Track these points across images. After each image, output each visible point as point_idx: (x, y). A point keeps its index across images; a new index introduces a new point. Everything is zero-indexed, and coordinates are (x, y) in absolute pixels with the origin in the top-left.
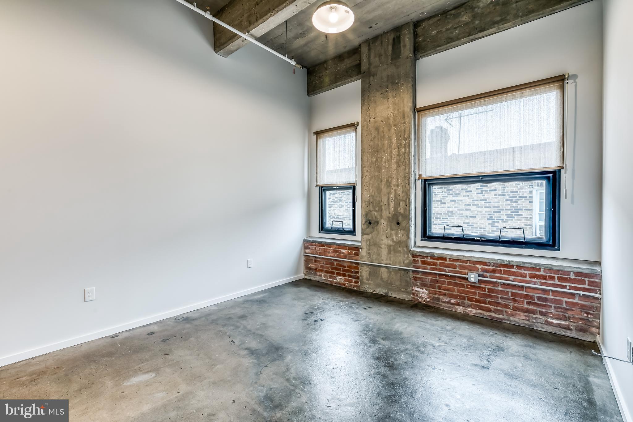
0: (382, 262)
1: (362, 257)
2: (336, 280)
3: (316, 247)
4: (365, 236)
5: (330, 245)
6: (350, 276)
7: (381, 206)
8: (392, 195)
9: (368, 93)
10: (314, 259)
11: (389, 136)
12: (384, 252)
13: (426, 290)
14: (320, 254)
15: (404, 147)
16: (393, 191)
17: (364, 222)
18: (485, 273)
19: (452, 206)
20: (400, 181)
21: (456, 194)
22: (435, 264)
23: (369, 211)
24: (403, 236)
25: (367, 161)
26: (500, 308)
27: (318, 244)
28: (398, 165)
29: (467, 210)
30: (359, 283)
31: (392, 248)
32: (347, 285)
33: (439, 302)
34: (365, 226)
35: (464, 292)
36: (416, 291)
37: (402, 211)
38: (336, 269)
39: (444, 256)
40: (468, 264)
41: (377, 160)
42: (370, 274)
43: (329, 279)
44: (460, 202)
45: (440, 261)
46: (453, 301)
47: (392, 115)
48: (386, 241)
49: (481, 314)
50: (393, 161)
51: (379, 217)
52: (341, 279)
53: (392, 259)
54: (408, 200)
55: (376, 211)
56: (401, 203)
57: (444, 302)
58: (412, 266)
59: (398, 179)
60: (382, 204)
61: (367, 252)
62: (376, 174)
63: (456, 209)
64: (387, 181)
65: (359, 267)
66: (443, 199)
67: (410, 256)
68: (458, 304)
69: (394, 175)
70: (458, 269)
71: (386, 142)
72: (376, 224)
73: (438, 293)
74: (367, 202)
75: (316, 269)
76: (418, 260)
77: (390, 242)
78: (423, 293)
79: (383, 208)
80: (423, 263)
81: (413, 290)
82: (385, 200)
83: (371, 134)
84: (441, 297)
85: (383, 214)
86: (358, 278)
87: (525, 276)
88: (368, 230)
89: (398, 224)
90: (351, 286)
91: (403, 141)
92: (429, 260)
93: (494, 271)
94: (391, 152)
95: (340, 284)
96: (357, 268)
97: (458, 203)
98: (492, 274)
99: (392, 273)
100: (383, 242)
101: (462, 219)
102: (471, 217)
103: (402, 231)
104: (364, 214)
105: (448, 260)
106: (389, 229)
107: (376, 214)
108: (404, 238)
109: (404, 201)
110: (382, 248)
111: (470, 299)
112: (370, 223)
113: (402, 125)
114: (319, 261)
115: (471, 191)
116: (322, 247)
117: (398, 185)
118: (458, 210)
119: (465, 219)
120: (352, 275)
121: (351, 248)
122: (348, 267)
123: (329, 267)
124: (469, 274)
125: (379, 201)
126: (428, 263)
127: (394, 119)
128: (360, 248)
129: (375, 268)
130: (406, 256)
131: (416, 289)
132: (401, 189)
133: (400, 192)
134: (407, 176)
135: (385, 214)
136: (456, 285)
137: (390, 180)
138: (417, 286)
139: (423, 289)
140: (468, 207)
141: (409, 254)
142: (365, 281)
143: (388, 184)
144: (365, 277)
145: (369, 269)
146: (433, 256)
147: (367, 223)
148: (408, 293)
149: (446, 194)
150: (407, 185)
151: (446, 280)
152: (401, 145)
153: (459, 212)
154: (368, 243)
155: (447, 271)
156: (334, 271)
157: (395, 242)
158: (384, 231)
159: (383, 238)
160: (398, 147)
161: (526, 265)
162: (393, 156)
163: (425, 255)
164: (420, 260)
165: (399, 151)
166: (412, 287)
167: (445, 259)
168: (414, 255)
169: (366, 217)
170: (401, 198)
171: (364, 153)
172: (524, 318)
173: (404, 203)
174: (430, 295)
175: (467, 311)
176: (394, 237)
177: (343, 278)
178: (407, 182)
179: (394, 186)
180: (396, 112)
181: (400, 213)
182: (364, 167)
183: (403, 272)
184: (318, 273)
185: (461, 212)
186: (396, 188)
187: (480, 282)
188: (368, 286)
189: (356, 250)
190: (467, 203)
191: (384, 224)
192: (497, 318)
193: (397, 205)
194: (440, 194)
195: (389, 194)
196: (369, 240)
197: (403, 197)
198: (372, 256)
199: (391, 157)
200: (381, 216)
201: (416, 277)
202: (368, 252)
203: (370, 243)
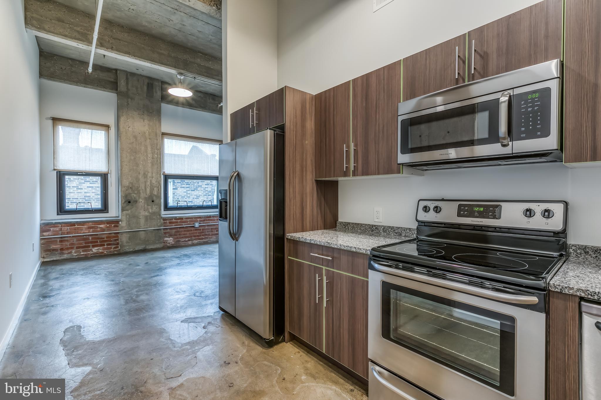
0: (141, 228)
1: (122, 227)
2: (93, 251)
3: (61, 228)
4: (124, 212)
5: (83, 223)
6: (107, 245)
7: (140, 190)
8: (149, 183)
9: (127, 109)
10: (58, 240)
11: (145, 144)
12: (142, 221)
13: (172, 238)
14: (68, 233)
15: (157, 154)
16: (149, 180)
17: (123, 202)
18: (201, 222)
19: (89, 191)
20: (154, 175)
21: (93, 181)
22: (177, 222)
23: (129, 193)
24: (156, 209)
25: (126, 158)
26: (207, 237)
27: (66, 225)
28: (153, 164)
30: (119, 247)
31: (148, 217)
32: (105, 252)
33: (179, 242)
34: (125, 205)
35: (192, 234)
36: (166, 240)
37: (155, 193)
38: (91, 242)
39: (182, 217)
40: (194, 219)
41: (135, 158)
42: (130, 238)
43: (82, 253)
45: (180, 220)
46: (187, 240)
47: (148, 132)
48: (143, 213)
49: (199, 241)
50: (149, 162)
51: (137, 198)
52: (98, 249)
53: (149, 225)
54: (160, 187)
55: (135, 194)
56: (155, 189)
57: (182, 242)
58: (163, 226)
59: (152, 173)
60: (140, 188)
61: (126, 223)
62: (135, 168)
64: (144, 174)
65: (119, 235)
66: (80, 185)
67: (162, 220)
68: (189, 240)
69: (150, 170)
70: (189, 223)
71: (143, 148)
72: (135, 202)
73: (179, 238)
74: (126, 187)
75: (62, 249)
76: (167, 222)
77: (147, 214)
78: (170, 240)
79: (141, 191)
80: (170, 223)
81: (164, 240)
82: (142, 186)
83: (130, 139)
84: (180, 239)
85: (141, 196)
86: (118, 244)
87: (215, 220)
88: (127, 207)
89: (153, 201)
90: (110, 252)
91: (156, 150)
92: (174, 220)
93: (204, 220)
94: (147, 156)
95: (97, 253)
96: (118, 237)
98: (204, 222)
99: (149, 233)
100: (141, 214)
103: (156, 206)
104: (123, 195)
105: (184, 219)
106: (146, 206)
107: (135, 195)
108: (157, 210)
109: (157, 187)
110: (140, 218)
111: (195, 236)
112: (129, 202)
113: (155, 140)
114: (67, 240)
116: (70, 226)
117: (152, 177)
120: (111, 243)
121: (109, 222)
122: (107, 238)
123: (83, 242)
124: (195, 223)
125: (138, 187)
126: (173, 223)
127: (149, 135)
128: (120, 221)
129: (134, 233)
130: (159, 221)
131: (166, 239)
132: (155, 180)
133: (154, 181)
134: (159, 172)
135: (143, 195)
136: (188, 231)
137: (146, 173)
138: (167, 237)
139: (170, 238)
141: (161, 220)
142: (125, 244)
143: (145, 176)
144: (125, 242)
145: (129, 235)
146: (176, 218)
147: (127, 202)
148: (161, 243)
149: (82, 181)
150: (159, 178)
151: (183, 230)
152: (155, 152)
154: (128, 216)
155: (184, 225)
156: (90, 244)
157: (151, 213)
158: (142, 207)
159: (141, 212)
160: (152, 153)
161: (216, 215)
162: (149, 158)
163: (171, 218)
164: (168, 221)
165: (153, 156)
166: (163, 239)
167: (182, 219)
168: (165, 219)
169: (126, 198)
170: (155, 185)
171: (123, 151)
172: (215, 238)
173: (157, 188)
174: (174, 240)
175: (194, 242)
176: (150, 210)
177: (101, 248)
178: (159, 176)
179: (150, 177)
180: (150, 131)
181: (154, 195)
182: (123, 162)
183: (157, 231)
184: (66, 252)
186: (151, 179)
187: (200, 226)
188: (128, 247)
189: (115, 223)
191: (141, 202)
192: (206, 241)
193: (152, 190)
194: (76, 180)
195: (145, 182)
196: (128, 214)
197: (156, 185)
198: (131, 225)
199: (147, 158)
200: (139, 197)
201: (166, 232)
202: (128, 223)
203: (129, 216)
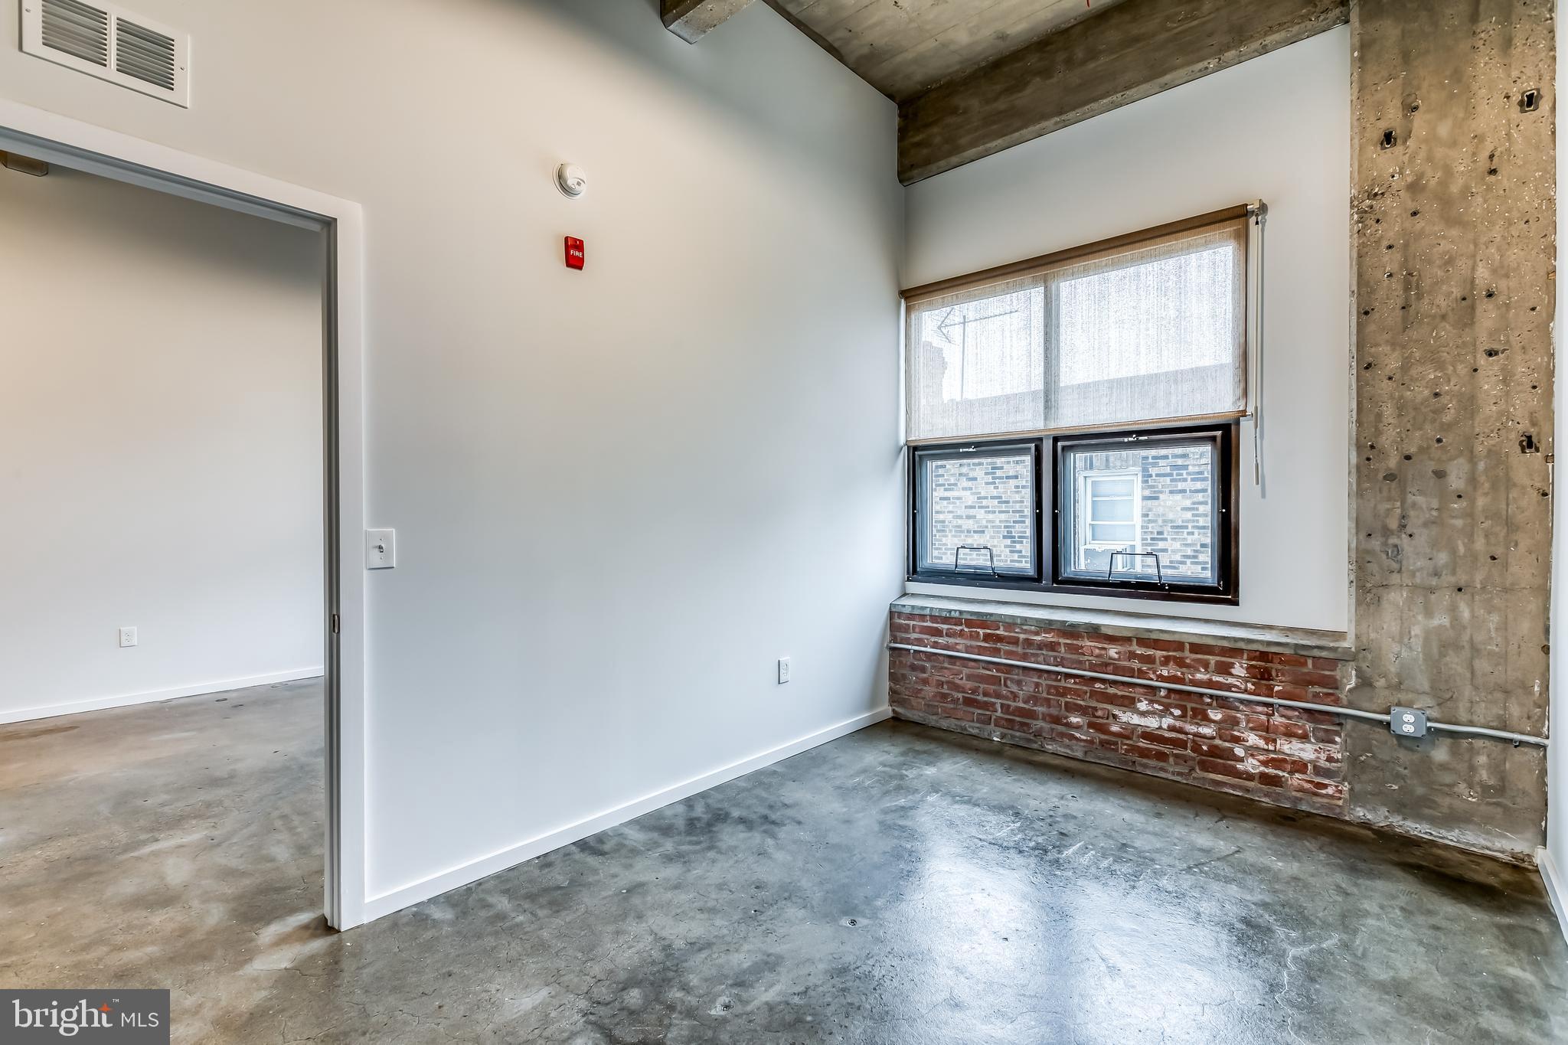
29: (969, 517)
44: (958, 502)
63: (951, 515)
97: (953, 503)
101: (960, 536)
102: (975, 532)
115: (975, 479)
118: (954, 517)
119: (966, 536)
140: (972, 512)
153: (955, 523)
185: (960, 522)
190: (970, 503)
